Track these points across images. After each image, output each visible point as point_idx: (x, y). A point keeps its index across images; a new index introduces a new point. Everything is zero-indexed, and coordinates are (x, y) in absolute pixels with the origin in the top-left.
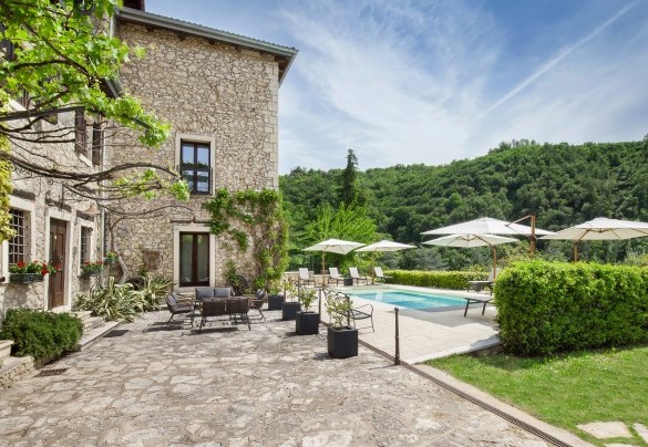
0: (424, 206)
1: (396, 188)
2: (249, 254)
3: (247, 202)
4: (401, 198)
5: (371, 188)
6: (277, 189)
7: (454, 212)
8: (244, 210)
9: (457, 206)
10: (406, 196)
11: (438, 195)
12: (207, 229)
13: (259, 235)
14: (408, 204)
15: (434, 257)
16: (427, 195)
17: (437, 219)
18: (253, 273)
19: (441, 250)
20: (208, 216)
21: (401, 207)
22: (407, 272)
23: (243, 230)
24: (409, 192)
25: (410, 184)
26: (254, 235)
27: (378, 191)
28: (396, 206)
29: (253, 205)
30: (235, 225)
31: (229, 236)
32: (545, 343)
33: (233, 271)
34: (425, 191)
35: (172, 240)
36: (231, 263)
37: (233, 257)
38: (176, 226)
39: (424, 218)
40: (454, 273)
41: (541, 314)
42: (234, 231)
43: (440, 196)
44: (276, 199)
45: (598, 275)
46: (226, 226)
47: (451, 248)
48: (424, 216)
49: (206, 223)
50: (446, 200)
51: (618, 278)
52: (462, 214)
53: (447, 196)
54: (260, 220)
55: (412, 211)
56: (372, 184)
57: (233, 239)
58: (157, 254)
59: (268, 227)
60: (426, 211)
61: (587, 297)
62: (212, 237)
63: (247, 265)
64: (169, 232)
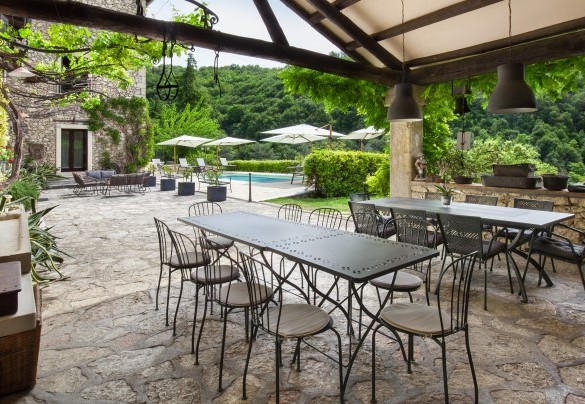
0: (258, 105)
1: (231, 87)
2: (121, 147)
3: (120, 107)
4: (236, 97)
5: (205, 85)
6: (144, 97)
7: (287, 111)
8: (117, 113)
9: (290, 106)
10: (241, 96)
11: (272, 95)
12: (85, 127)
13: (130, 132)
14: (242, 102)
15: (267, 151)
16: (261, 95)
17: (270, 117)
18: (125, 161)
19: (274, 146)
20: (86, 117)
21: (236, 105)
22: (246, 162)
23: (116, 128)
24: (245, 91)
25: (244, 84)
26: (125, 132)
27: (212, 89)
28: (231, 104)
29: (124, 109)
30: (109, 124)
31: (104, 133)
32: (328, 191)
33: (108, 159)
34: (259, 92)
35: (55, 136)
36: (106, 154)
37: (108, 149)
38: (58, 124)
39: (259, 116)
40: (284, 161)
41: (326, 176)
42: (109, 129)
43: (273, 96)
44: (144, 104)
45: (360, 157)
46: (102, 125)
47: (283, 144)
48: (258, 114)
49: (85, 123)
50: (280, 101)
51: (371, 160)
52: (294, 113)
53: (281, 97)
54: (130, 121)
55: (247, 109)
56: (206, 82)
57: (107, 135)
58: (42, 146)
59: (137, 126)
60: (260, 110)
61: (352, 168)
62: (90, 134)
63: (120, 155)
64: (52, 128)
